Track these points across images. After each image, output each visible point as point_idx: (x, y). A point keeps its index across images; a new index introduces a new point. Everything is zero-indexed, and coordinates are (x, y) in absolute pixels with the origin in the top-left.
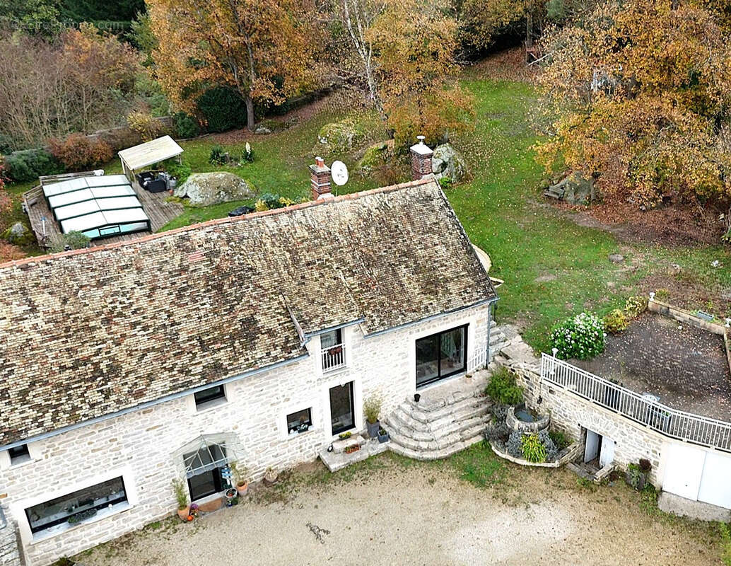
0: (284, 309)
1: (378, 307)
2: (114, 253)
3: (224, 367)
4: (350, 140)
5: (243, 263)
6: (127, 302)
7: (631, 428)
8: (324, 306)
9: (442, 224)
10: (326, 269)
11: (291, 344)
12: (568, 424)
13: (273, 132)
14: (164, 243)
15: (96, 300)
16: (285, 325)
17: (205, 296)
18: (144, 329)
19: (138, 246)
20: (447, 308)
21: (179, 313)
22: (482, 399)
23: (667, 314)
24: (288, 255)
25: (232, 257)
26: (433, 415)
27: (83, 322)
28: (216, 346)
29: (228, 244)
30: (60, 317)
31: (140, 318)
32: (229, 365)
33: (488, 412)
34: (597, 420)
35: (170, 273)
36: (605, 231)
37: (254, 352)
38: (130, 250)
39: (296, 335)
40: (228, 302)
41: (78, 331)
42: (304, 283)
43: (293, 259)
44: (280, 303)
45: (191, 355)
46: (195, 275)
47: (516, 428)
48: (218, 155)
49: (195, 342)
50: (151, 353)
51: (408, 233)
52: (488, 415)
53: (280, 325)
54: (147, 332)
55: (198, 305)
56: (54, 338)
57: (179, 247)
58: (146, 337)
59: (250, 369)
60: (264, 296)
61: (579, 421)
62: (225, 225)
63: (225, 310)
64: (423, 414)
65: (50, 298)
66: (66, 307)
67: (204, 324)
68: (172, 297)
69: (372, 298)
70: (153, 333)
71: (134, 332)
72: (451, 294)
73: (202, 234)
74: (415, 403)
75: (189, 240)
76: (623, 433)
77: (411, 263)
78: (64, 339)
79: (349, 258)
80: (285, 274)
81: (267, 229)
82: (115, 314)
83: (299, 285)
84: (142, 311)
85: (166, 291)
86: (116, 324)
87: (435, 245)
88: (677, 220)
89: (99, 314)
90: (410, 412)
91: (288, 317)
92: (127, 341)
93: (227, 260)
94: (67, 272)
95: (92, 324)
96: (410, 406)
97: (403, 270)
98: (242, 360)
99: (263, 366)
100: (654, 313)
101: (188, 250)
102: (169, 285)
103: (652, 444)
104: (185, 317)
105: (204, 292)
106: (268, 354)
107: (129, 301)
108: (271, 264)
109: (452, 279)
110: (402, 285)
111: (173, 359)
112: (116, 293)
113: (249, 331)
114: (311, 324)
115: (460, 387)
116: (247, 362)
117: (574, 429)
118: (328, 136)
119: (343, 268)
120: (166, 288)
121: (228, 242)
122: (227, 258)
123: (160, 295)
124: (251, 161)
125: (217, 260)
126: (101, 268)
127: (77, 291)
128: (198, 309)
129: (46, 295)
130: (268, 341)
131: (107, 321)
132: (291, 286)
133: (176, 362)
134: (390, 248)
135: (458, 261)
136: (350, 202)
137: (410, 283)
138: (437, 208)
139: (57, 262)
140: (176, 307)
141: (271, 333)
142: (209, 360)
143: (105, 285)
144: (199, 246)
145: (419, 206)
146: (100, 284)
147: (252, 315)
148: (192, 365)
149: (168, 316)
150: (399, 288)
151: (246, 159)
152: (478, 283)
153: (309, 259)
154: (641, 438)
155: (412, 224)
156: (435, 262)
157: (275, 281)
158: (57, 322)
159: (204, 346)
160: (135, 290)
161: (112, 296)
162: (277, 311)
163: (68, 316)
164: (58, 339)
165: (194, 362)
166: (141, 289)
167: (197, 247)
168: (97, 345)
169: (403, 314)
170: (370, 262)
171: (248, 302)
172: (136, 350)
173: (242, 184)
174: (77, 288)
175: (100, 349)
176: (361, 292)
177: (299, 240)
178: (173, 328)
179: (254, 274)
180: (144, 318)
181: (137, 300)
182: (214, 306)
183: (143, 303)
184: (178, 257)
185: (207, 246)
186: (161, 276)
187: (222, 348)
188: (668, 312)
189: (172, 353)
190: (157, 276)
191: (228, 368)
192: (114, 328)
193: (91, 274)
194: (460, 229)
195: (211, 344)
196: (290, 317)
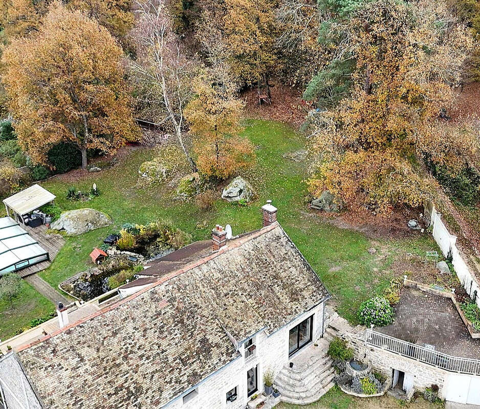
0: (220, 328)
1: (270, 316)
2: (116, 311)
3: (198, 374)
4: (164, 174)
5: (191, 303)
6: (133, 343)
7: (425, 367)
8: (243, 322)
9: (289, 253)
10: (236, 296)
11: (231, 351)
12: (384, 368)
13: (102, 169)
14: (143, 299)
15: (115, 345)
16: (224, 338)
17: (175, 329)
18: (148, 358)
19: (129, 303)
20: (306, 308)
21: (164, 343)
22: (327, 359)
23: (416, 288)
24: (213, 291)
25: (184, 299)
26: (303, 374)
27: (112, 362)
28: (191, 361)
29: (179, 291)
30: (98, 361)
31: (143, 352)
32: (201, 372)
33: (332, 366)
34: (403, 364)
35: (152, 317)
36: (357, 231)
37: (212, 360)
38: (125, 307)
39: (231, 344)
40: (189, 330)
41: (111, 368)
42: (226, 309)
43: (216, 293)
44: (217, 325)
45: (178, 370)
46: (166, 316)
47: (354, 375)
48: (73, 194)
49: (178, 361)
50: (156, 374)
51: (273, 263)
52: (333, 368)
53: (221, 339)
54: (150, 360)
55: (173, 336)
56: (99, 376)
57: (152, 299)
58: (150, 364)
59: (213, 372)
60: (207, 322)
61: (391, 366)
62: (174, 279)
63: (189, 336)
64: (297, 375)
65: (89, 350)
66: (100, 354)
67: (180, 348)
68: (157, 334)
69: (265, 310)
70: (153, 360)
71: (142, 362)
72: (306, 298)
73: (163, 287)
74: (290, 369)
75: (156, 293)
76: (420, 371)
77: (279, 283)
78: (105, 376)
79: (246, 287)
80: (215, 305)
81: (198, 277)
82: (129, 352)
83: (224, 310)
84: (143, 347)
85: (153, 330)
86: (131, 359)
87: (289, 268)
88: (396, 219)
89: (120, 355)
90: (289, 375)
91: (224, 333)
92: (140, 369)
93: (181, 302)
94: (94, 330)
95: (118, 362)
96: (287, 371)
97: (277, 289)
98: (207, 367)
99: (219, 368)
100: (408, 287)
101: (158, 300)
102: (153, 326)
103: (439, 376)
104: (168, 345)
105: (174, 326)
106: (220, 360)
107: (134, 342)
108: (206, 300)
109: (304, 289)
110: (279, 299)
111: (169, 375)
112: (125, 338)
113: (206, 348)
114: (240, 335)
115: (313, 353)
116: (210, 368)
117: (388, 370)
118: (147, 171)
119: (245, 294)
120: (152, 328)
121: (179, 290)
122: (181, 301)
123: (150, 333)
124: (97, 195)
125: (176, 303)
126: (112, 323)
127: (103, 341)
128: (173, 338)
129: (86, 348)
130: (218, 351)
131: (126, 358)
132: (220, 312)
133: (172, 376)
134: (266, 275)
135: (304, 276)
136: (237, 249)
137: (283, 296)
138: (284, 244)
139: (86, 324)
140: (161, 340)
141: (218, 346)
142: (189, 371)
143: (117, 334)
144: (163, 296)
145: (274, 244)
146: (115, 334)
147: (204, 336)
148: (181, 376)
149: (159, 347)
150: (278, 300)
151: (94, 194)
152: (318, 288)
153: (225, 292)
154: (432, 373)
155: (274, 256)
156: (292, 279)
157: (211, 311)
158: (98, 365)
159: (184, 363)
160: (135, 334)
161: (123, 340)
162: (217, 330)
163: (103, 359)
164: (101, 376)
165: (181, 375)
166: (138, 332)
167: (162, 297)
168: (124, 375)
169: (284, 317)
170: (258, 287)
171: (200, 328)
172: (147, 374)
173: (102, 215)
174: (103, 339)
175: (127, 377)
176: (259, 308)
177: (217, 280)
178: (163, 354)
179: (198, 309)
180: (145, 351)
181: (138, 340)
182: (182, 335)
183: (142, 341)
184: (154, 306)
185: (168, 295)
186: (147, 321)
187: (194, 362)
188: (416, 287)
189: (167, 371)
190: (145, 321)
191: (201, 374)
192: (131, 362)
193: (108, 328)
194: (300, 255)
195: (188, 360)
196: (225, 333)
